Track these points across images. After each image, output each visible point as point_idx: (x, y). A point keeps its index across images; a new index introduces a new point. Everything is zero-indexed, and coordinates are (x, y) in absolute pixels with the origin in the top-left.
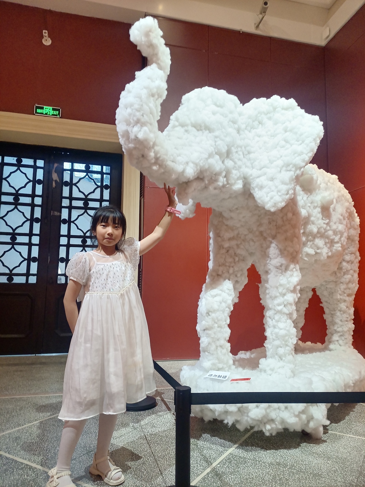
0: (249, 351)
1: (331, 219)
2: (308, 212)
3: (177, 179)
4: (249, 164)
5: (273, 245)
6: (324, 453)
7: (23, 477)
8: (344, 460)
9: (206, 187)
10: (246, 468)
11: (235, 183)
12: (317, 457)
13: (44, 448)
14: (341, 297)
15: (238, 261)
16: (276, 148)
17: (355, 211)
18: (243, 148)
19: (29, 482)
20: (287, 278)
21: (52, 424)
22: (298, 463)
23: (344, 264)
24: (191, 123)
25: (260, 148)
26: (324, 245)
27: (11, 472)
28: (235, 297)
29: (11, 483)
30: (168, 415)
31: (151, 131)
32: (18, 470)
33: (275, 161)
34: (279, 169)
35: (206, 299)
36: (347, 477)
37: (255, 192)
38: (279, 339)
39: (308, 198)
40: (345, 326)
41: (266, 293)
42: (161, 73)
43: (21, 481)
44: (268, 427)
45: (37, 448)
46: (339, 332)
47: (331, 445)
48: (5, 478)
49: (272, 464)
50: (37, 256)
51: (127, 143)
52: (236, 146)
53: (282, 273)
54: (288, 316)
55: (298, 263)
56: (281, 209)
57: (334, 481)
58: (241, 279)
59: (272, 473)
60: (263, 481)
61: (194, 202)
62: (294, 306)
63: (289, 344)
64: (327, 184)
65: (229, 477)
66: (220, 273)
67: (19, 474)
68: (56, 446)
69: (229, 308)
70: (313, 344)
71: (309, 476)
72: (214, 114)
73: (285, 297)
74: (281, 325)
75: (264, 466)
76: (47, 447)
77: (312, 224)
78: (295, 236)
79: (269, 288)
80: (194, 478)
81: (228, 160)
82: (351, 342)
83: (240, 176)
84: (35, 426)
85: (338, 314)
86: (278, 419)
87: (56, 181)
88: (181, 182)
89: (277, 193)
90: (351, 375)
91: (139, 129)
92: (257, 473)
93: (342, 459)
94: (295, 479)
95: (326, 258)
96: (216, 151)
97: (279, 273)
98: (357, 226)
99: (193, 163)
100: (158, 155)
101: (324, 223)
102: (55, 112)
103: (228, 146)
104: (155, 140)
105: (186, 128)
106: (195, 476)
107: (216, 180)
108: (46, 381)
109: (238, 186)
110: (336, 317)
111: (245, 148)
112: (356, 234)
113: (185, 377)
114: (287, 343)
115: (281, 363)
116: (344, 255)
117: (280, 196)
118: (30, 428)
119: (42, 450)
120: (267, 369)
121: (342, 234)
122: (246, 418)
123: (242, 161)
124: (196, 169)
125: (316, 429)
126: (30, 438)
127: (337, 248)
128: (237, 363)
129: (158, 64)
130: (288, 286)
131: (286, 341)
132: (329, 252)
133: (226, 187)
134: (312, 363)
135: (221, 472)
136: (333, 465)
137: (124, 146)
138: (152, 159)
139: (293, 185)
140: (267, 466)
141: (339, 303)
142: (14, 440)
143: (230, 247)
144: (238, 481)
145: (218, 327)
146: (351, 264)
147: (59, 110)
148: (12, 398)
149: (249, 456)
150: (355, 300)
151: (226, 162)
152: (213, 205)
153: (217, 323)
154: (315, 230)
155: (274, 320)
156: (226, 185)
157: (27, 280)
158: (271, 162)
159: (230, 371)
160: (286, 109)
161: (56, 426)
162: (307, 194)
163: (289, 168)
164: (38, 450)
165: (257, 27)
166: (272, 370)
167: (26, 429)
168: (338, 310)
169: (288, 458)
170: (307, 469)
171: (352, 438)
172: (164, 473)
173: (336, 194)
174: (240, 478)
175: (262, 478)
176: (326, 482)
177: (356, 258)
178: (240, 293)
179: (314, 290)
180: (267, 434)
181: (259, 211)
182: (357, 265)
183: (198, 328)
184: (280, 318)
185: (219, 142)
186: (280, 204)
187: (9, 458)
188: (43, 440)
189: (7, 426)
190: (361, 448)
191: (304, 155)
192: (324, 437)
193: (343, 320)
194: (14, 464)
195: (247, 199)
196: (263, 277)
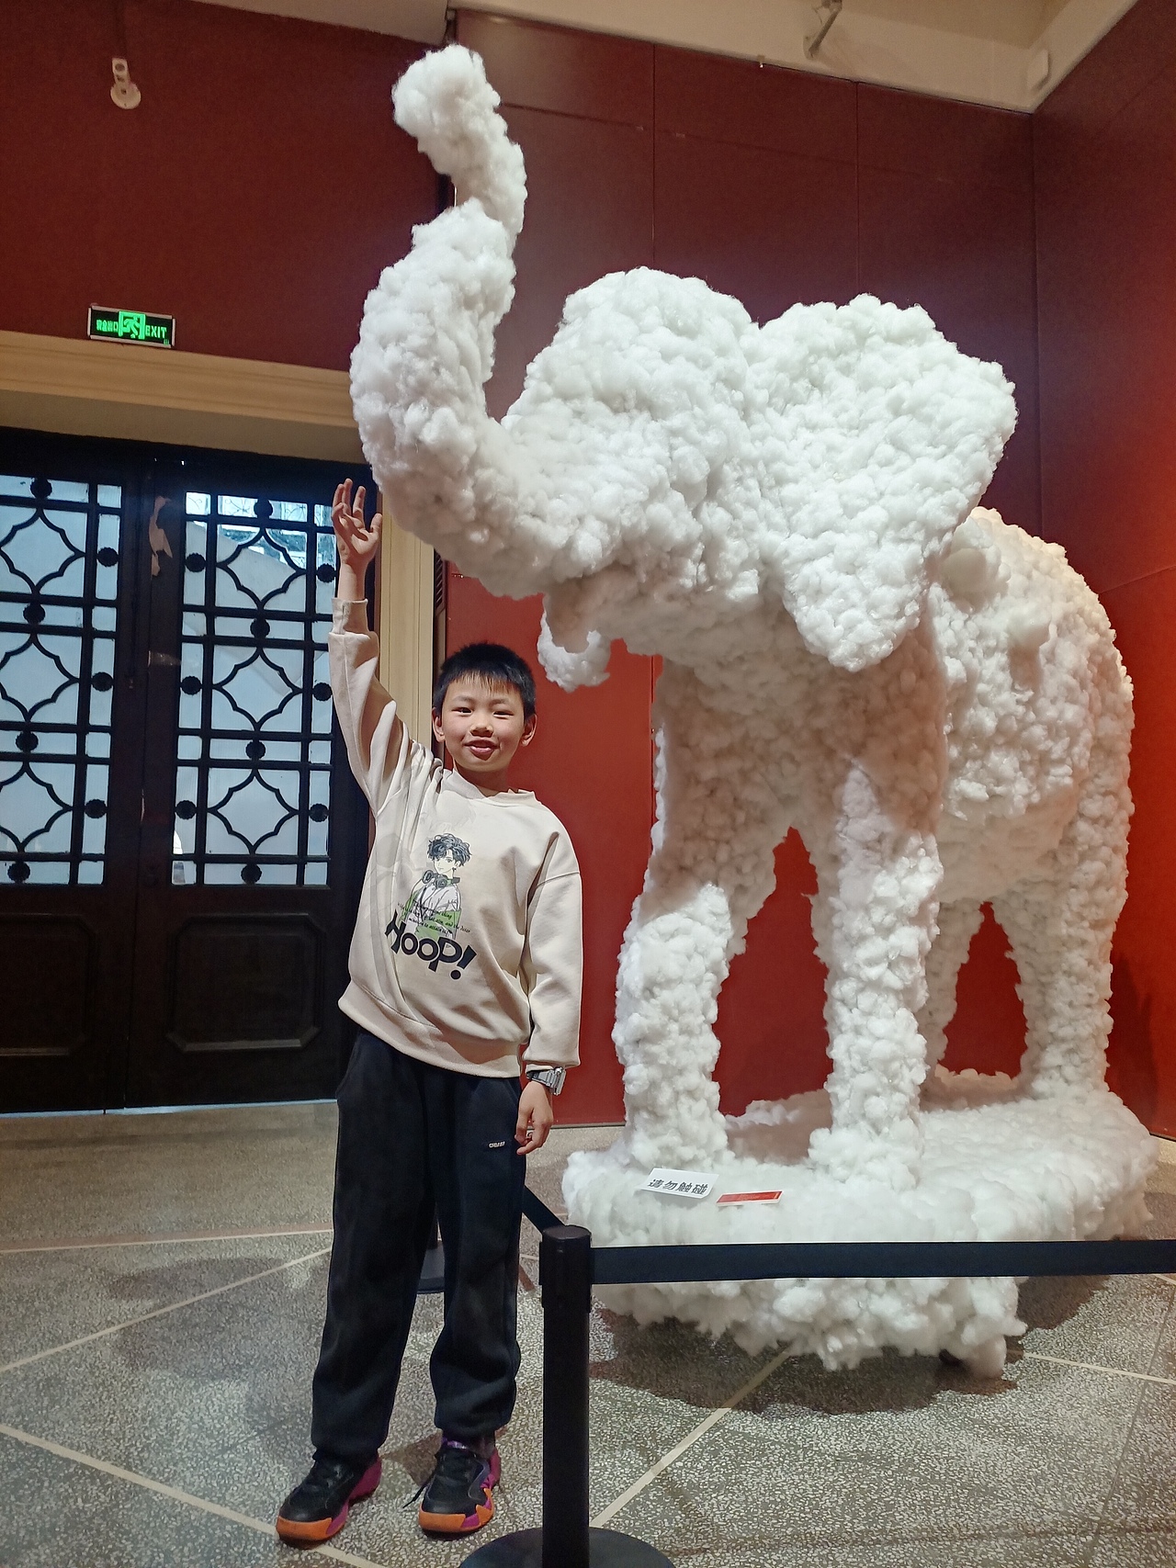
0: (782, 1100)
1: (1041, 687)
2: (967, 668)
3: (549, 571)
4: (778, 518)
5: (855, 774)
6: (1008, 1421)
7: (72, 1504)
8: (1066, 1444)
9: (642, 594)
10: (764, 1470)
11: (735, 579)
12: (983, 1436)
13: (136, 1411)
14: (1072, 931)
15: (746, 824)
16: (866, 466)
17: (1120, 657)
18: (761, 467)
19: (91, 1520)
20: (899, 880)
21: (159, 1335)
22: (926, 1455)
23: (1082, 826)
24: (594, 387)
25: (816, 467)
26: (1016, 772)
27: (33, 1489)
28: (734, 936)
29: (35, 1525)
30: (525, 1304)
31: (463, 421)
32: (54, 1481)
33: (864, 509)
34: (873, 535)
35: (644, 945)
36: (1074, 1496)
37: (799, 609)
38: (870, 1069)
39: (969, 622)
40: (1084, 1022)
41: (832, 925)
42: (495, 226)
43: (66, 1516)
44: (835, 1344)
45: (114, 1413)
46: (1063, 1040)
47: (1030, 1397)
48: (13, 1507)
49: (846, 1459)
50: (104, 797)
51: (387, 459)
52: (736, 460)
53: (881, 863)
54: (901, 997)
55: (932, 830)
56: (879, 661)
57: (1033, 1510)
58: (755, 880)
59: (845, 1487)
60: (817, 1512)
61: (603, 638)
62: (919, 966)
63: (902, 1083)
64: (1029, 577)
65: (712, 1498)
66: (688, 861)
67: (59, 1495)
68: (172, 1406)
69: (716, 973)
70: (983, 1076)
71: (955, 1493)
72: (667, 356)
73: (893, 939)
74: (879, 1025)
75: (820, 1465)
76: (145, 1408)
77: (980, 706)
78: (925, 747)
79: (840, 911)
80: (602, 1504)
81: (713, 504)
82: (1101, 1072)
83: (751, 555)
84: (108, 1344)
85: (1062, 983)
86: (866, 1318)
87: (161, 554)
88: (561, 580)
89: (868, 612)
90: (1096, 1178)
91: (426, 414)
92: (797, 1487)
93: (1062, 1439)
94: (914, 1505)
95: (1024, 812)
96: (675, 477)
97: (872, 863)
98: (1125, 705)
99: (599, 518)
100: (489, 497)
101: (1018, 702)
102: (154, 329)
103: (710, 461)
104: (478, 449)
105: (576, 404)
106: (606, 1497)
107: (675, 572)
108: (141, 1197)
109: (746, 587)
110: (1055, 993)
111: (767, 465)
112: (1122, 731)
113: (577, 1187)
114: (896, 1082)
115: (876, 1145)
116: (1082, 799)
117: (877, 621)
118: (90, 1348)
119: (129, 1420)
120: (834, 1161)
121: (1073, 733)
122: (766, 1317)
123: (756, 508)
124: (608, 538)
125: (983, 1348)
126: (90, 1381)
127: (1059, 779)
128: (739, 1142)
129: (485, 199)
130: (901, 903)
131: (894, 1076)
132: (1034, 792)
133: (705, 594)
134: (976, 1138)
135: (685, 1485)
136: (1031, 1460)
137: (378, 469)
138: (468, 510)
139: (917, 587)
140: (829, 1466)
141: (1065, 948)
142: (41, 1387)
143: (718, 780)
144: (740, 1512)
145: (682, 1032)
146: (1105, 827)
147: (168, 324)
148: (31, 1252)
149: (775, 1434)
150: (1116, 939)
151: (706, 510)
152: (666, 647)
153: (676, 1021)
154: (990, 723)
155: (855, 1010)
156: (706, 586)
157: (74, 873)
158: (850, 512)
159: (717, 1167)
160: (899, 339)
161: (174, 1341)
162: (964, 610)
163: (905, 534)
164: (118, 1419)
165: (815, 48)
166: (849, 1165)
167: (78, 1352)
168: (1060, 973)
169: (894, 1438)
170: (951, 1473)
171: (1096, 1373)
172: (508, 1488)
173: (1057, 609)
174: (746, 1501)
175: (814, 1502)
176: (1008, 1512)
177: (1121, 807)
178: (752, 923)
179: (987, 909)
180: (832, 1365)
181: (812, 665)
182: (1125, 829)
183: (619, 1035)
184: (875, 1004)
185: (683, 450)
186: (876, 648)
187: (27, 1443)
188: (133, 1388)
189: (20, 1342)
190: (1123, 1405)
191: (954, 492)
192: (1010, 1372)
193: (1075, 1003)
194: (44, 1464)
195: (774, 628)
196: (823, 875)
